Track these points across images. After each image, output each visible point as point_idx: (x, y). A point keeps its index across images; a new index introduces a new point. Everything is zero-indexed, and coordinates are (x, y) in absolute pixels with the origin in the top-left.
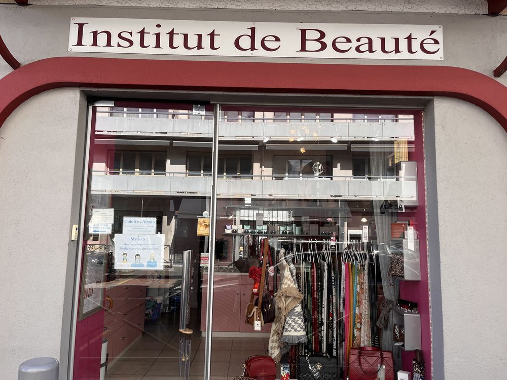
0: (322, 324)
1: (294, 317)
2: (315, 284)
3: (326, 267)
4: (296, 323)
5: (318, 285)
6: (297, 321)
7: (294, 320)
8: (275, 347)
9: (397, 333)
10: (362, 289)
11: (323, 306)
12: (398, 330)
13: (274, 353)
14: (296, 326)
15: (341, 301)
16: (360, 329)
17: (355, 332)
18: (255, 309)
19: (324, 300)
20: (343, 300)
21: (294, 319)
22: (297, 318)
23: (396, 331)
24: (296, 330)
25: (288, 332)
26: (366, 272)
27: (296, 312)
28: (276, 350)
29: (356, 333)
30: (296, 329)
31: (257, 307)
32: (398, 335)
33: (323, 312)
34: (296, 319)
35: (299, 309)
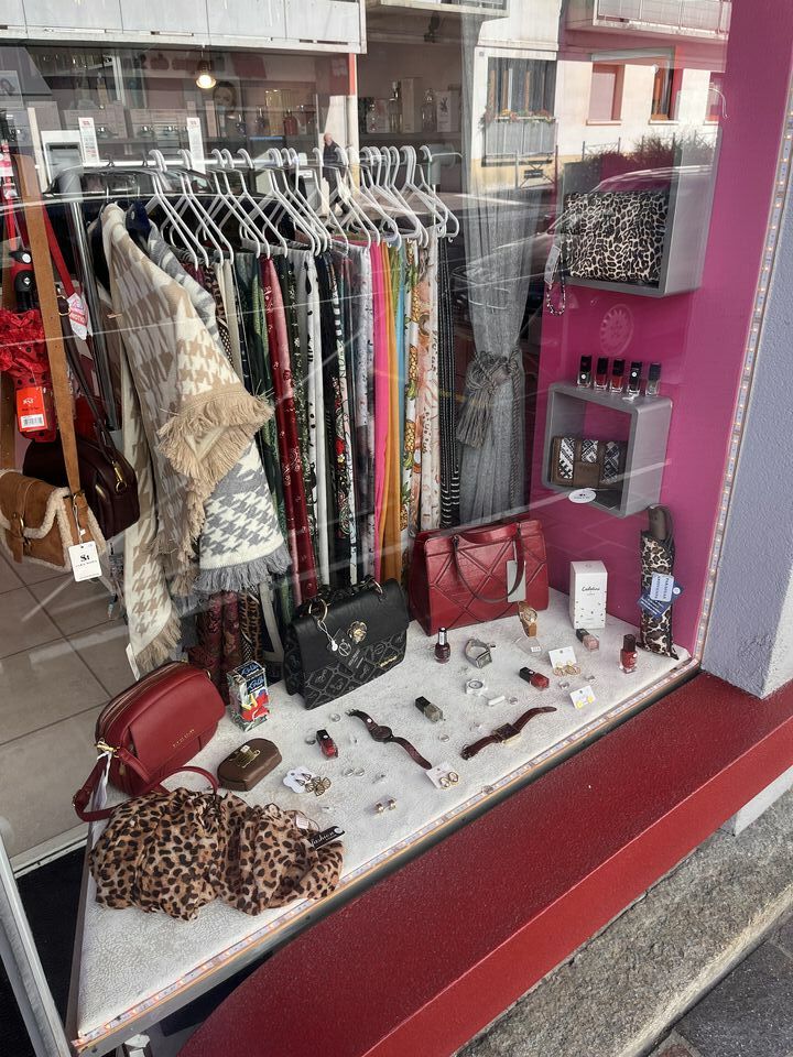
0: (314, 481)
1: (241, 496)
2: (285, 348)
3: (313, 274)
4: (251, 515)
5: (293, 349)
6: (254, 507)
7: (242, 507)
8: (153, 600)
9: (567, 462)
10: (423, 333)
11: (312, 421)
12: (570, 452)
13: (153, 621)
14: (253, 527)
15: (363, 391)
16: (418, 468)
17: (407, 478)
18: (57, 501)
19: (312, 399)
20: (368, 386)
21: (243, 503)
22: (254, 494)
23: (562, 457)
24: (255, 540)
25: (228, 554)
26: (433, 272)
27: (247, 474)
28: (160, 609)
29: (410, 479)
30: (256, 536)
31: (63, 492)
32: (570, 467)
33: (313, 441)
34: (250, 502)
35: (252, 462)
